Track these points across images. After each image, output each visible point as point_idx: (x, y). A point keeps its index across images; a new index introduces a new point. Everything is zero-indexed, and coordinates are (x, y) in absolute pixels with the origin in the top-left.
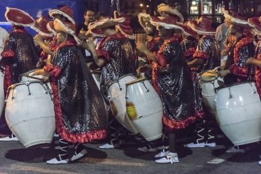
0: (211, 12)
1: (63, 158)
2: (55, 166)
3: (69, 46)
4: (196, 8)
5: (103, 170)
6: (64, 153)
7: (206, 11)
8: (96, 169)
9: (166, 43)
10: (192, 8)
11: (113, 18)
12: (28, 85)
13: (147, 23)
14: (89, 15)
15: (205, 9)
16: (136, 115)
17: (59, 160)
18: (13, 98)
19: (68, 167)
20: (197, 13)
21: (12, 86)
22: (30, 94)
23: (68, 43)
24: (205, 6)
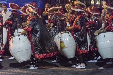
0: (100, 4)
1: (36, 66)
2: (33, 70)
3: (35, 18)
4: (93, 2)
5: (54, 72)
6: (36, 64)
7: (98, 3)
8: (50, 71)
9: (78, 17)
10: (92, 2)
11: (56, 7)
12: (19, 36)
13: (69, 9)
14: (47, 5)
15: (97, 2)
16: (64, 46)
17: (34, 67)
18: (13, 42)
19: (38, 70)
20: (94, 4)
21: (12, 37)
22: (20, 40)
23: (35, 17)
24: (97, 1)
